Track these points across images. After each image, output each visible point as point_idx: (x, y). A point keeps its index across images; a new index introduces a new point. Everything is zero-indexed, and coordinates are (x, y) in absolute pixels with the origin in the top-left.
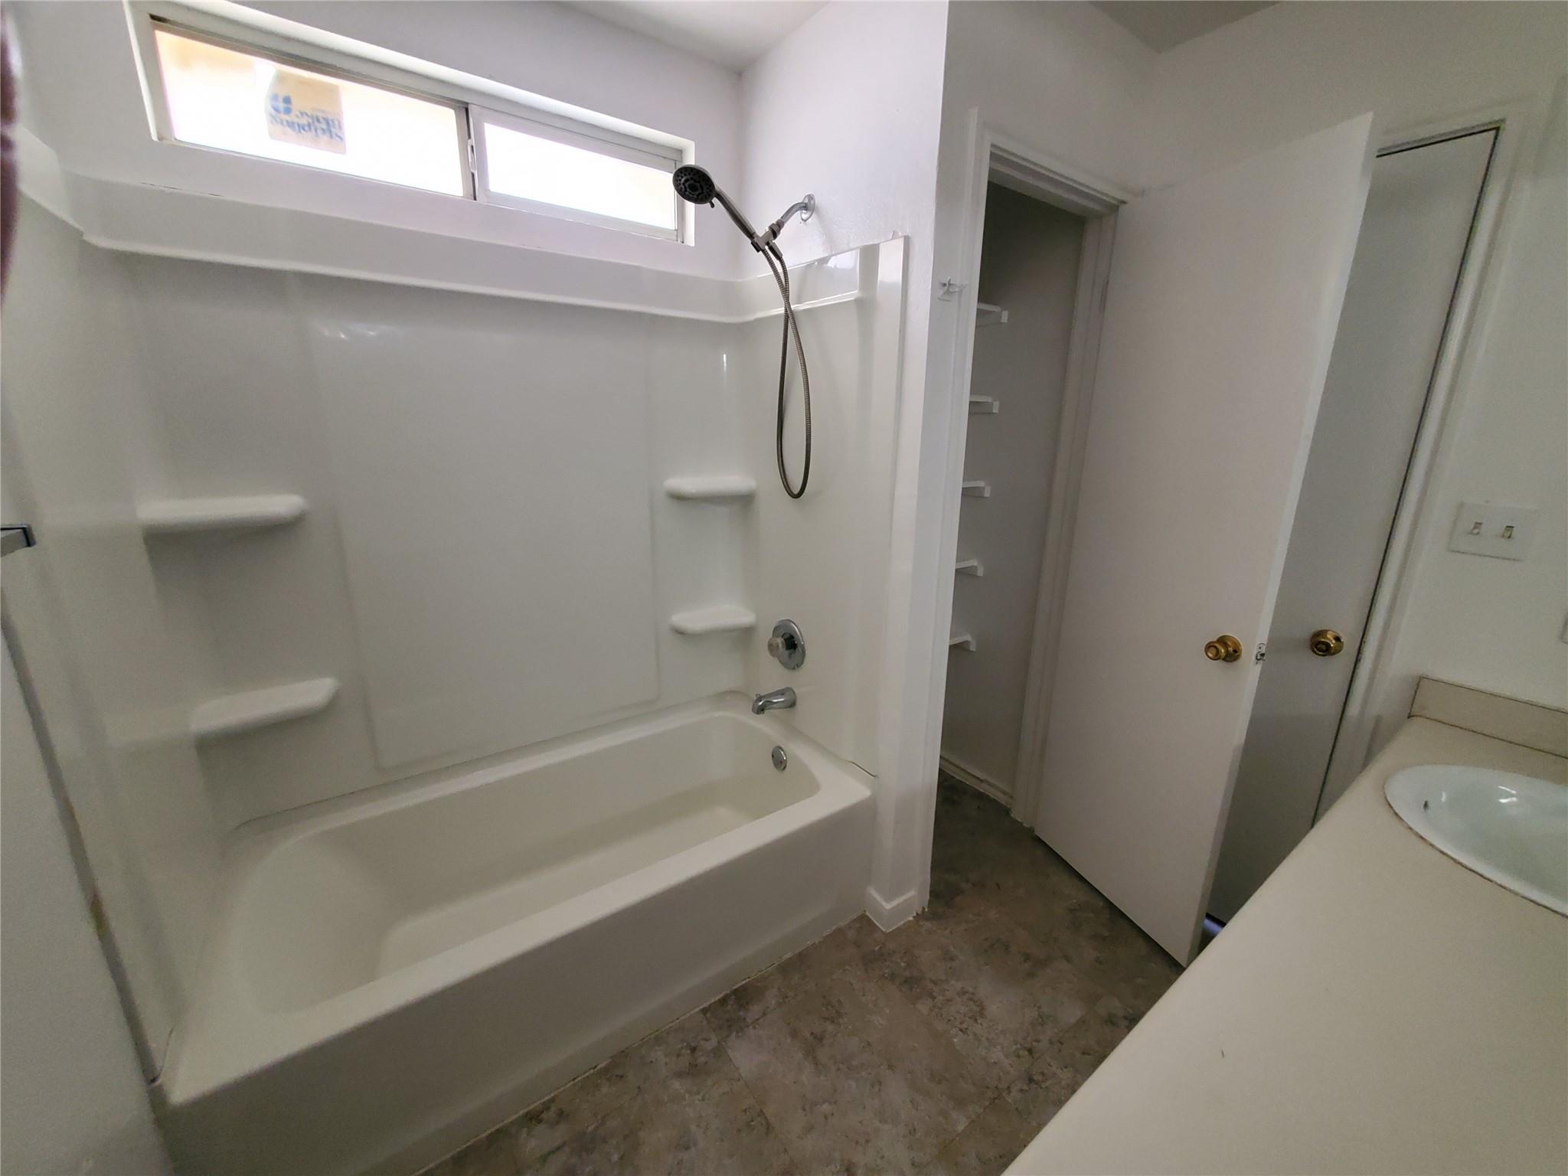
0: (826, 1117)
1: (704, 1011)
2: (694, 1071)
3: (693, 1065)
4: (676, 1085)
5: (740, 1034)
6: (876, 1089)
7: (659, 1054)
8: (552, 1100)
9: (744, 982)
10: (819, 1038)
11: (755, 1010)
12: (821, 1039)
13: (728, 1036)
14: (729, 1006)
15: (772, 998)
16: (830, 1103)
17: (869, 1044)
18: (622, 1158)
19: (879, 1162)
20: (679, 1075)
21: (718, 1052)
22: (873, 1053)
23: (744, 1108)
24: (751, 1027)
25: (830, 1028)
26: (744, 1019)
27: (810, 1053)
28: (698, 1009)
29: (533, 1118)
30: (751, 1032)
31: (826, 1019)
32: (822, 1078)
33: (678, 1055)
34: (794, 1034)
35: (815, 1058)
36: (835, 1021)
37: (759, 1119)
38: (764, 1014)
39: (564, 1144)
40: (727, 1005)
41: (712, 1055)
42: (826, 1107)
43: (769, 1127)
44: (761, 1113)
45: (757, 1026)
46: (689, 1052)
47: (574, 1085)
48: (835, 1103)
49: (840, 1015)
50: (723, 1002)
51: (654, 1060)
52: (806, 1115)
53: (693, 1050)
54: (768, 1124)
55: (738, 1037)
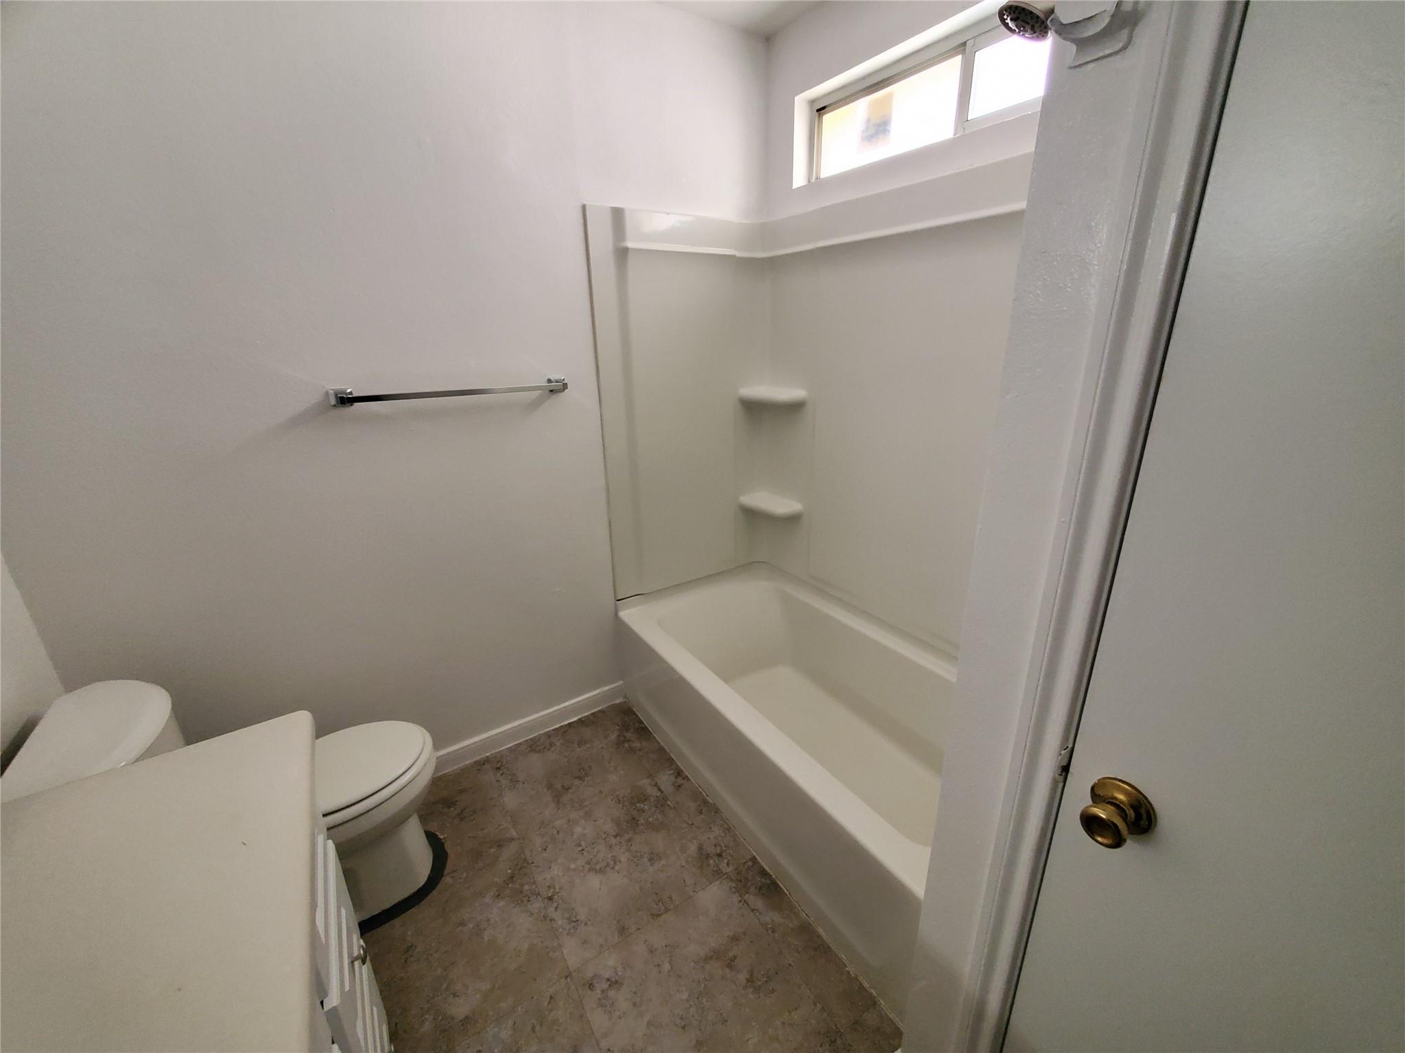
0: (659, 965)
1: (754, 859)
2: (703, 856)
3: (708, 856)
4: (693, 848)
5: (733, 890)
6: (679, 1021)
7: (717, 831)
8: (688, 780)
9: (786, 891)
10: (731, 964)
11: (757, 902)
12: (730, 966)
13: (732, 880)
14: (759, 879)
15: (771, 917)
16: (669, 971)
17: (726, 1021)
18: (650, 823)
19: (617, 1013)
20: (700, 848)
21: (718, 873)
22: (714, 1024)
23: (673, 896)
24: (740, 898)
25: (742, 977)
26: (747, 893)
27: (716, 955)
28: (755, 854)
29: (679, 773)
30: (736, 898)
31: (751, 973)
32: (692, 964)
33: (715, 845)
34: (735, 939)
35: (711, 958)
36: (750, 984)
37: (663, 908)
38: (753, 910)
39: (662, 792)
40: (760, 877)
41: (715, 869)
42: (667, 966)
43: (656, 916)
44: (667, 910)
45: (741, 904)
46: (718, 852)
47: (697, 788)
48: (669, 976)
49: (757, 990)
50: (763, 873)
51: (712, 829)
52: (662, 947)
53: (720, 855)
54: (659, 915)
55: (731, 888)
